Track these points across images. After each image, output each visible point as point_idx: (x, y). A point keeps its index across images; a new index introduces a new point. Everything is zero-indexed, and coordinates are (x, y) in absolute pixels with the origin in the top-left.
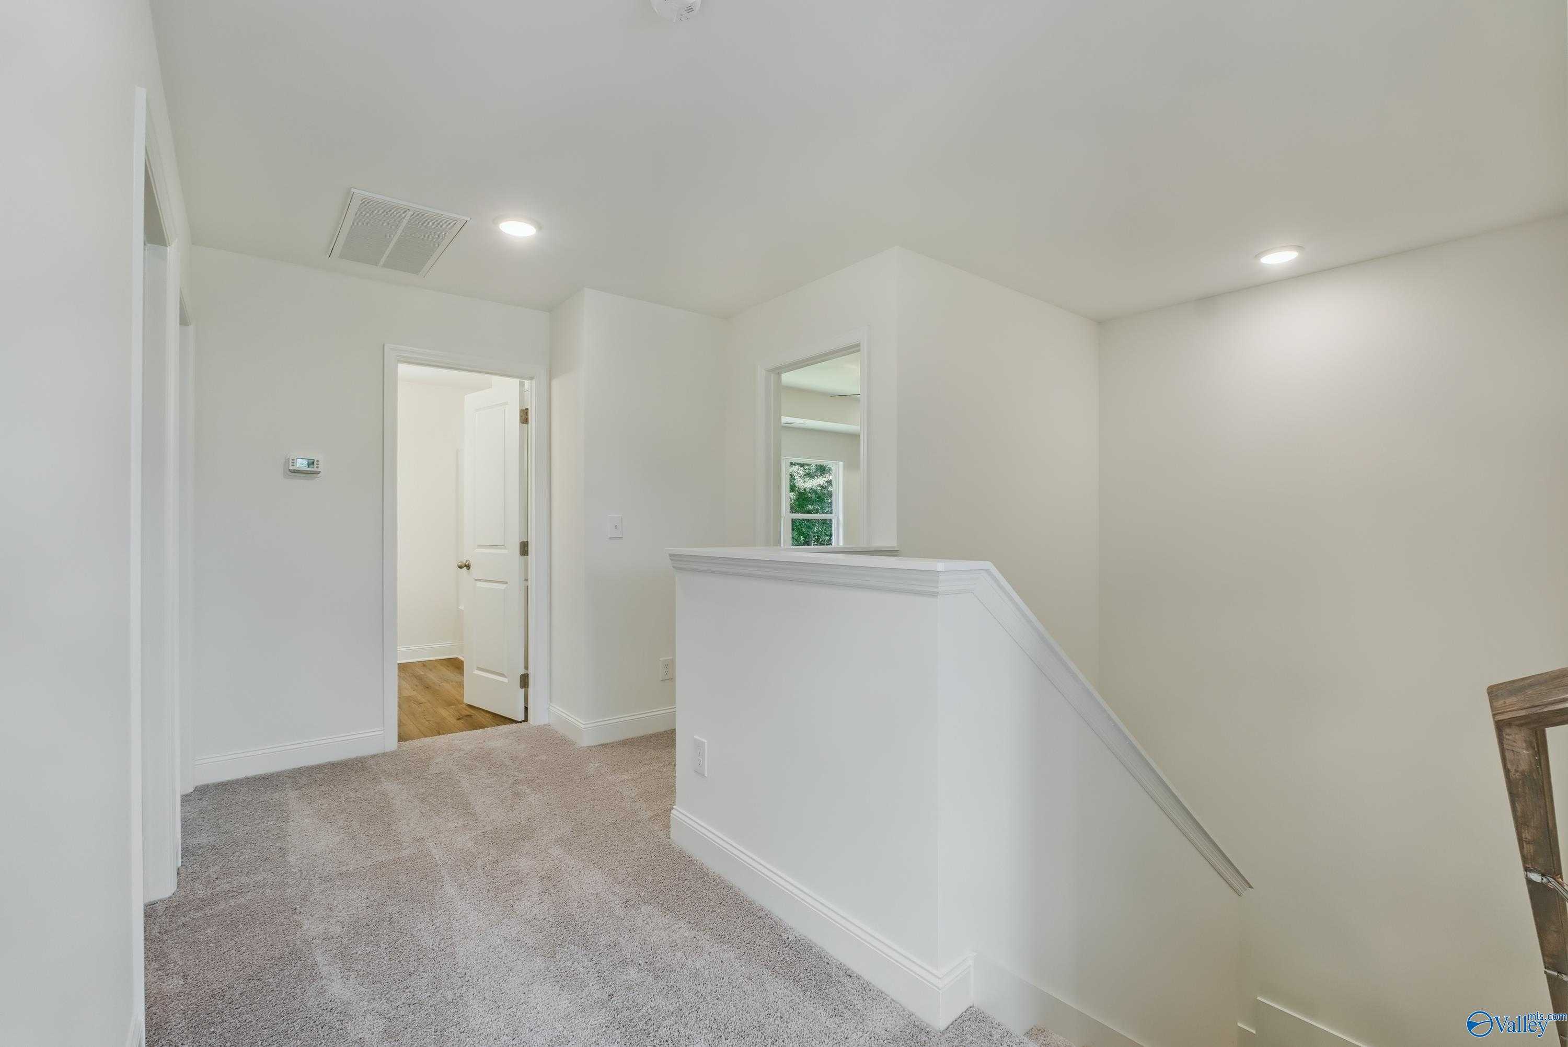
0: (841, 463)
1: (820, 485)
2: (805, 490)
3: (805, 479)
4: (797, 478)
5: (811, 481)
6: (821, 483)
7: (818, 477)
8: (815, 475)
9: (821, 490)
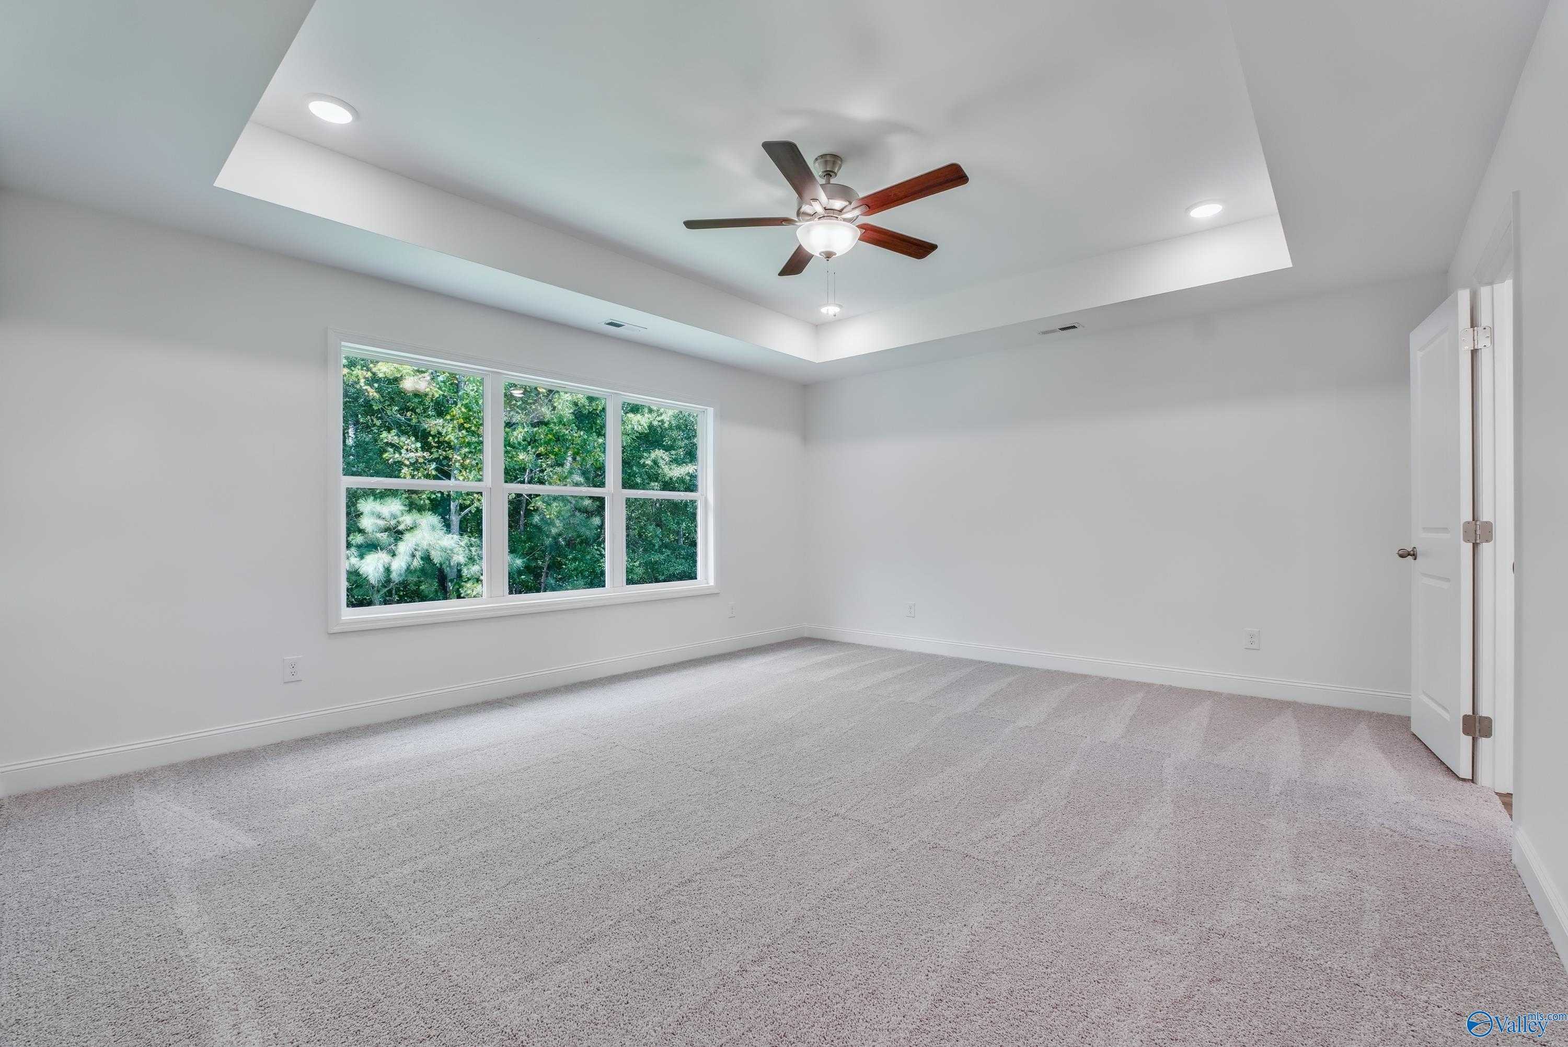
0: (711, 410)
1: (689, 473)
2: (671, 479)
3: (672, 467)
4: (661, 463)
5: (679, 468)
6: (691, 471)
7: (686, 464)
8: (684, 462)
9: (691, 480)
